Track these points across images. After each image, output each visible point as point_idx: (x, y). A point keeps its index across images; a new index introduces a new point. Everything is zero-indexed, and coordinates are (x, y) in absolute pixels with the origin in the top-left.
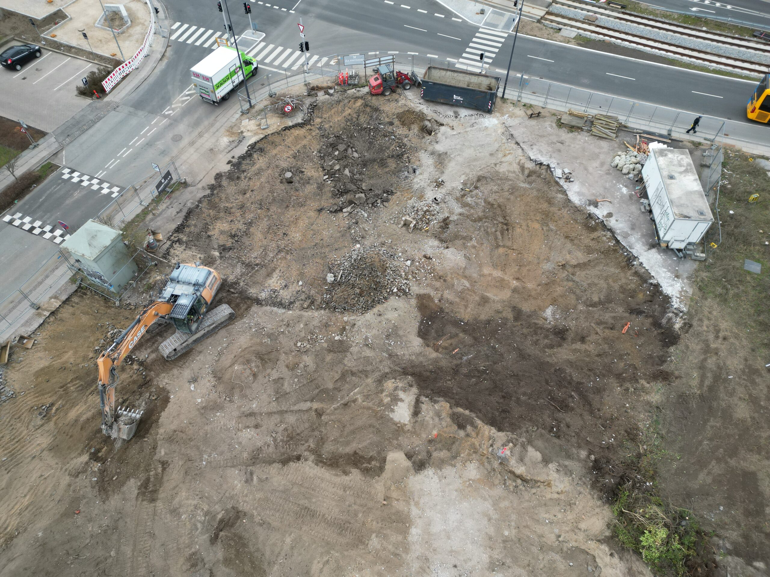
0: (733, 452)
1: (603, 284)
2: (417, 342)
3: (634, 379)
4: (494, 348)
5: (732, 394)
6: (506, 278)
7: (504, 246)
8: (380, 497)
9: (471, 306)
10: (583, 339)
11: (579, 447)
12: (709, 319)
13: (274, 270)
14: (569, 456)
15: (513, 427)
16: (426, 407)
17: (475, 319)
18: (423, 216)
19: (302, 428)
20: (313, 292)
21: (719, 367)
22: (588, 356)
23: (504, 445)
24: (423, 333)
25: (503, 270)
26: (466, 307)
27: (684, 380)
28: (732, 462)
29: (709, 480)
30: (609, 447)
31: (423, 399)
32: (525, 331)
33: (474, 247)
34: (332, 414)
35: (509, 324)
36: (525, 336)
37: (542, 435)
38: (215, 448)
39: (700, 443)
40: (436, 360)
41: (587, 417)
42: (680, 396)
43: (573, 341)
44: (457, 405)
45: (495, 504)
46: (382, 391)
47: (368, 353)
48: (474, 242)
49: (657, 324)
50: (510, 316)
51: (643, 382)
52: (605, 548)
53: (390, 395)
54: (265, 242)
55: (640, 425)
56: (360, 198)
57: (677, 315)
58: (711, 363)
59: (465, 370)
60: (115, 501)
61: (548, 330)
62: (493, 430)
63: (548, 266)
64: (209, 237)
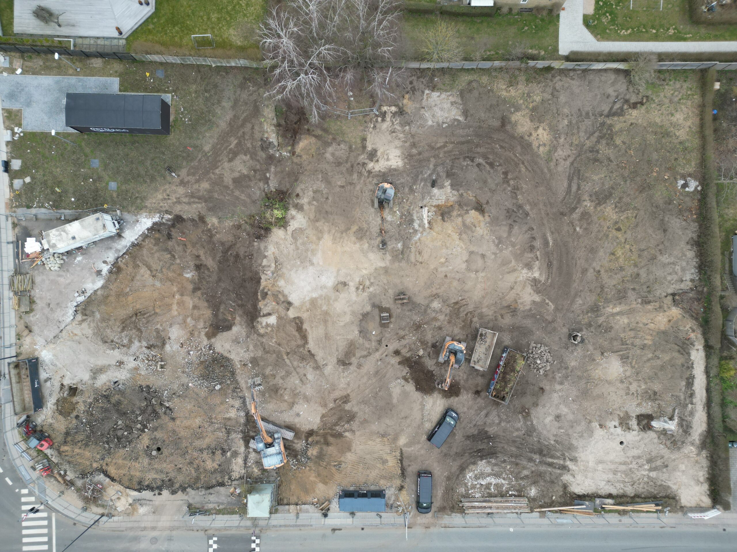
0: (227, 187)
1: (157, 255)
2: (235, 329)
3: (209, 230)
4: (221, 294)
5: (199, 191)
6: (176, 302)
7: (154, 310)
8: (309, 313)
9: (201, 312)
10: (198, 257)
11: (253, 246)
12: (159, 203)
13: (225, 418)
14: (259, 249)
15: (257, 273)
16: (265, 311)
17: (209, 308)
18: (152, 360)
19: (297, 357)
20: (230, 391)
21: (186, 196)
22: (206, 252)
23: (266, 274)
24: (228, 328)
25: (171, 305)
26: (203, 314)
27: (200, 210)
28: (231, 187)
29: (243, 195)
30: (248, 234)
31: (262, 314)
32: (204, 283)
33: (161, 325)
34: (285, 348)
35: (205, 291)
36: (208, 282)
37: (255, 261)
38: (321, 386)
39: (228, 200)
40: (241, 316)
41: (238, 245)
42: (209, 211)
43: (201, 260)
44: (258, 299)
45: (290, 270)
46: (266, 333)
47: (251, 347)
48: (158, 326)
49: (173, 226)
50: (199, 293)
51: (209, 227)
52: (288, 228)
53: (267, 328)
54: (210, 434)
55: (231, 224)
56: (156, 401)
57: (162, 218)
58: (186, 200)
59: (240, 302)
60: (355, 409)
61: (199, 273)
62: (262, 281)
63: (158, 284)
64: (220, 465)
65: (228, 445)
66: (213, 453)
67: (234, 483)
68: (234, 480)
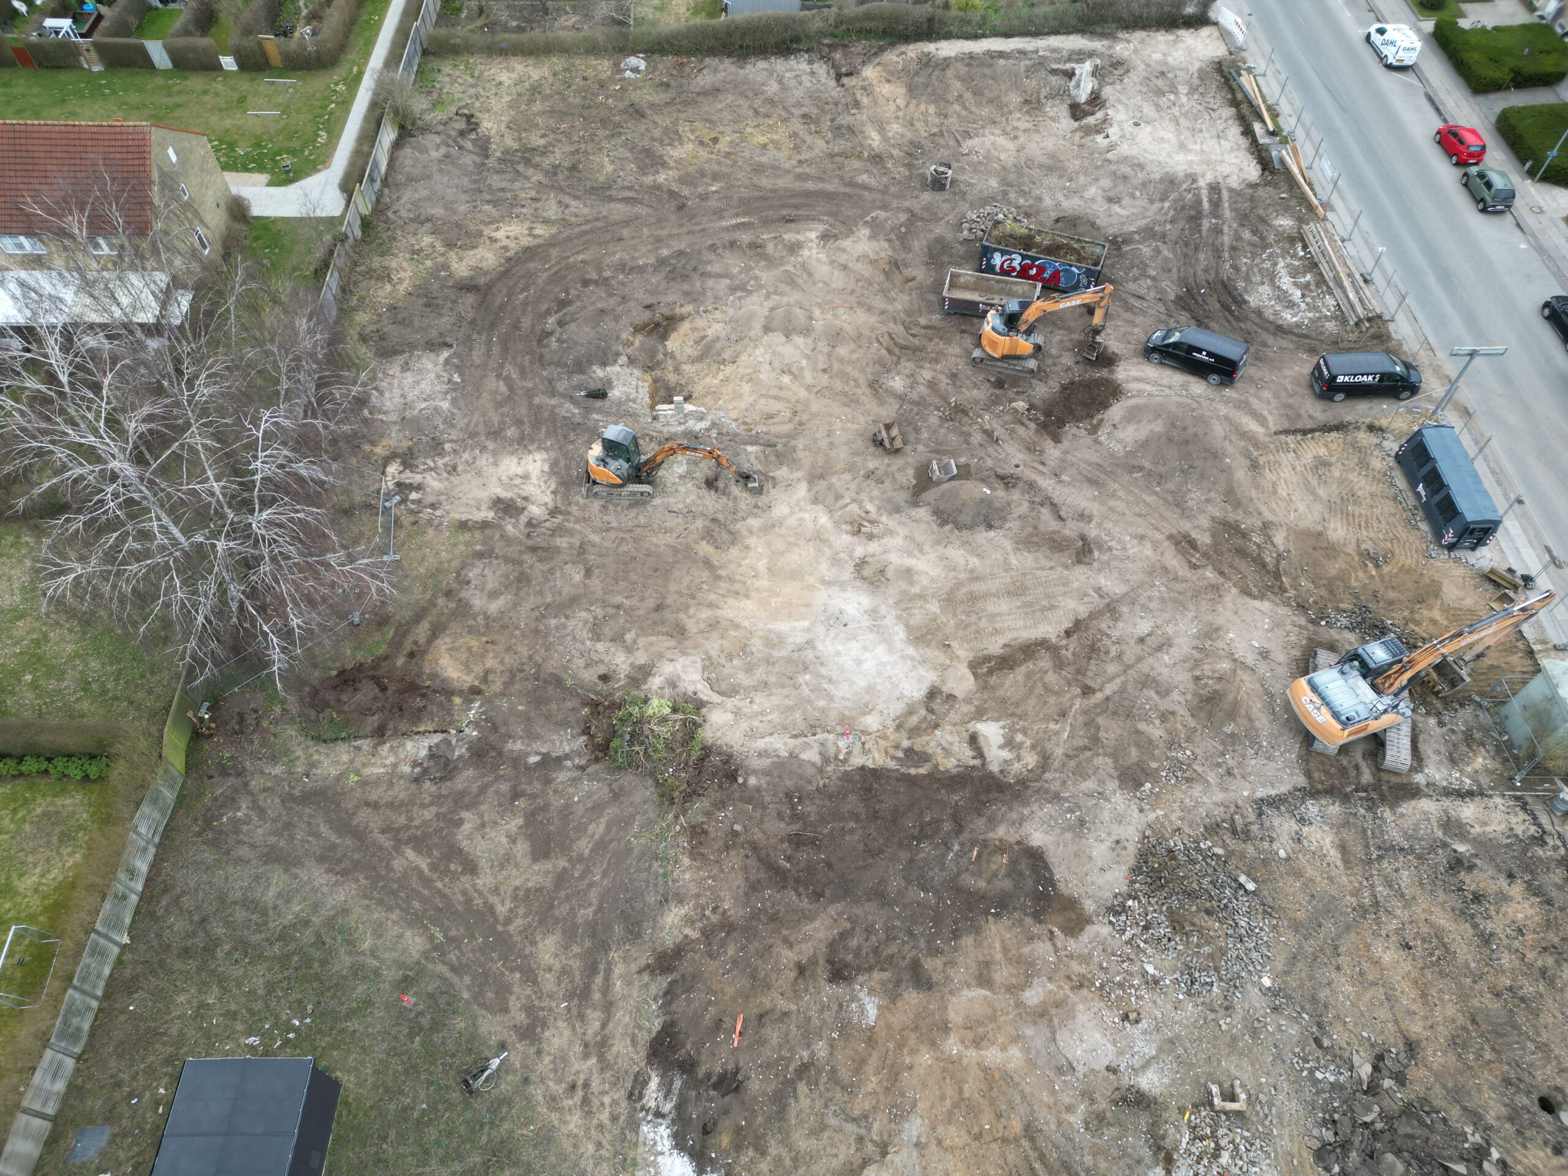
1: (803, 1144)
2: (1038, 838)
3: (707, 934)
4: (926, 890)
5: (565, 971)
6: (972, 1054)
7: (1016, 1140)
9: (999, 956)
10: (801, 970)
13: (1346, 861)
15: (846, 777)
16: (966, 754)
17: (977, 930)
18: (1214, 1136)
20: (1250, 849)
21: (582, 1017)
22: (785, 940)
23: (849, 753)
24: (1036, 858)
25: (986, 1070)
26: (1005, 950)
27: (634, 967)
31: (977, 762)
32: (893, 949)
33: (1070, 1109)
34: (1072, 699)
35: (922, 944)
36: (890, 938)
37: (810, 782)
40: (993, 823)
41: (758, 836)
42: (638, 936)
43: (813, 962)
44: (930, 775)
46: (1033, 747)
47: (1090, 785)
48: (1076, 1119)
49: (688, 1067)
50: (932, 965)
51: (694, 934)
52: (704, 698)
53: (1020, 746)
54: (1418, 910)
55: (686, 861)
57: (658, 1114)
58: (594, 1018)
59: (947, 826)
61: (859, 970)
62: (870, 764)
63: (914, 1128)
64: (1511, 876)
65: (1432, 849)
66: (1477, 898)
67: (1548, 827)
68: (1540, 826)
